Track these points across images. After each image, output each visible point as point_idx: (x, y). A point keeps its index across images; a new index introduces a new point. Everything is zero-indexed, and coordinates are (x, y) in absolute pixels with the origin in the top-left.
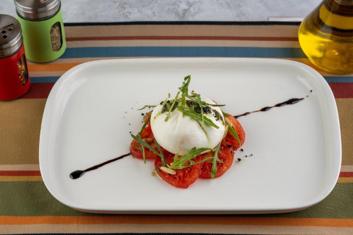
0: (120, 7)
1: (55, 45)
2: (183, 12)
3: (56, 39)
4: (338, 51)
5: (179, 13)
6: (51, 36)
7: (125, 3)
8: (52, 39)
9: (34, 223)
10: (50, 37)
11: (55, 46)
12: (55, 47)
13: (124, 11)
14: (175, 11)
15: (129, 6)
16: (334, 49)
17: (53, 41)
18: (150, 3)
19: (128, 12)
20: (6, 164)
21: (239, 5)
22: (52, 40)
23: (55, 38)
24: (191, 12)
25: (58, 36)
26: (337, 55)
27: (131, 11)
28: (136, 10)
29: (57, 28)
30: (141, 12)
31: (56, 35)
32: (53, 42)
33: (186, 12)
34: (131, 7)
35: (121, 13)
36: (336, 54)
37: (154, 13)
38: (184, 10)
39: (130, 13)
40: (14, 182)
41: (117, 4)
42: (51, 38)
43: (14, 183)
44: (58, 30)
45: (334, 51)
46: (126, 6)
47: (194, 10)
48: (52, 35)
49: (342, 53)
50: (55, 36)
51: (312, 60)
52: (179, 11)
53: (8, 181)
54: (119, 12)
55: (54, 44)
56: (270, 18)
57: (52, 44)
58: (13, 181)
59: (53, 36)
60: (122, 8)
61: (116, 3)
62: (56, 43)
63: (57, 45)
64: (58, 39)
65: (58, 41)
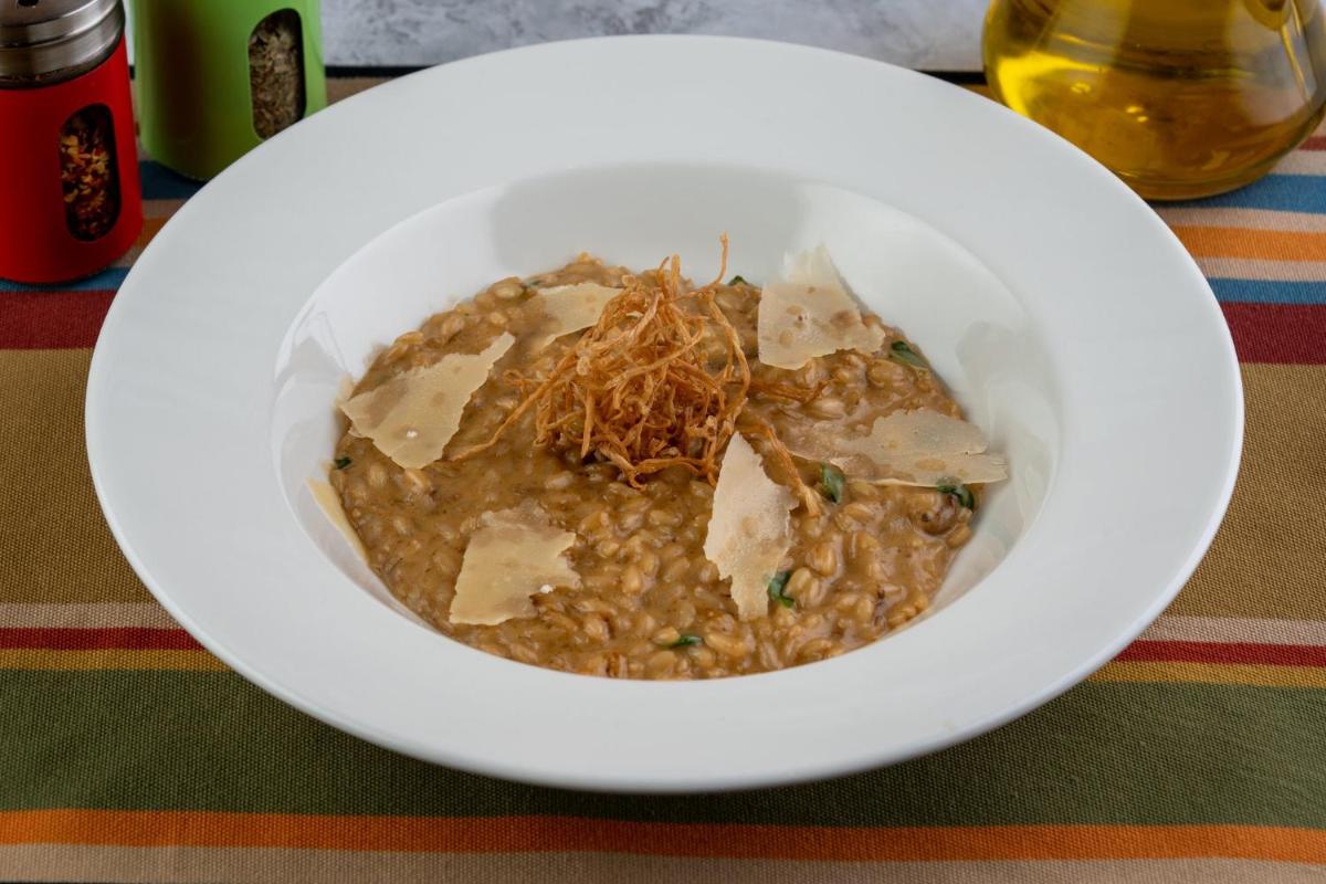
1: (271, 112)
2: (638, 19)
3: (276, 85)
5: (622, 22)
6: (253, 68)
8: (260, 81)
10: (248, 71)
11: (268, 116)
12: (268, 121)
13: (392, 19)
14: (605, 15)
17: (262, 90)
19: (406, 22)
22: (255, 87)
23: (271, 79)
24: (669, 18)
25: (285, 73)
27: (421, 17)
28: (440, 12)
29: (286, 38)
30: (463, 22)
31: (277, 69)
32: (261, 96)
33: (652, 19)
35: (380, 24)
37: (516, 24)
38: (640, 13)
39: (417, 25)
42: (254, 73)
44: (287, 47)
47: (684, 10)
48: (261, 62)
50: (272, 69)
52: (621, 14)
54: (371, 21)
55: (265, 104)
57: (255, 103)
59: (264, 67)
62: (274, 104)
63: (277, 113)
64: (287, 86)
65: (286, 95)
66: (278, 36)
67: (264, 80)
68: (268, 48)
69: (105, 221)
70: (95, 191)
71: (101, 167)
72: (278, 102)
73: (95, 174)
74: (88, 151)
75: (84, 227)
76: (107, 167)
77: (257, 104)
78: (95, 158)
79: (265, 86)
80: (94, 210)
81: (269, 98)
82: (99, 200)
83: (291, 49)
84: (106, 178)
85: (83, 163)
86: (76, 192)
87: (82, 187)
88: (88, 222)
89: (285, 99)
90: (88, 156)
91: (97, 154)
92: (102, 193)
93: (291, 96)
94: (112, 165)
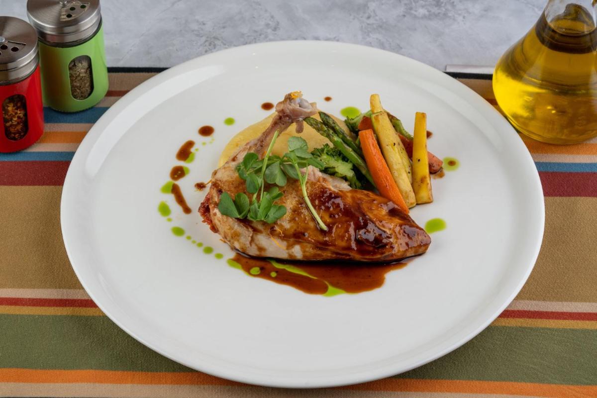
0: (207, 44)
1: (79, 89)
3: (81, 81)
6: (70, 74)
7: (216, 38)
8: (74, 79)
9: (63, 381)
12: (78, 93)
15: (222, 42)
16: (549, 104)
17: (75, 82)
18: (255, 39)
20: (22, 287)
21: (399, 45)
22: (72, 81)
25: (85, 77)
29: (85, 64)
31: (81, 75)
32: (75, 84)
34: (225, 44)
36: (554, 112)
40: (33, 316)
41: (204, 39)
42: (71, 76)
43: (32, 318)
44: (85, 67)
45: (549, 108)
46: (217, 42)
50: (79, 75)
51: (514, 121)
53: (24, 313)
55: (76, 87)
56: (448, 67)
58: (32, 314)
60: (210, 44)
61: (202, 37)
62: (80, 87)
63: (82, 90)
64: (86, 81)
65: (85, 84)
66: (82, 64)
67: (76, 78)
68: (77, 68)
69: (22, 134)
70: (18, 123)
71: (21, 115)
72: (82, 86)
73: (19, 117)
74: (17, 109)
75: (13, 135)
76: (24, 116)
77: (73, 86)
78: (19, 112)
79: (77, 80)
80: (18, 130)
81: (78, 85)
82: (19, 127)
83: (88, 69)
84: (23, 119)
85: (14, 114)
86: (10, 123)
87: (13, 121)
88: (15, 134)
89: (85, 85)
90: (16, 111)
91: (20, 111)
92: (21, 124)
93: (88, 84)
94: (25, 115)
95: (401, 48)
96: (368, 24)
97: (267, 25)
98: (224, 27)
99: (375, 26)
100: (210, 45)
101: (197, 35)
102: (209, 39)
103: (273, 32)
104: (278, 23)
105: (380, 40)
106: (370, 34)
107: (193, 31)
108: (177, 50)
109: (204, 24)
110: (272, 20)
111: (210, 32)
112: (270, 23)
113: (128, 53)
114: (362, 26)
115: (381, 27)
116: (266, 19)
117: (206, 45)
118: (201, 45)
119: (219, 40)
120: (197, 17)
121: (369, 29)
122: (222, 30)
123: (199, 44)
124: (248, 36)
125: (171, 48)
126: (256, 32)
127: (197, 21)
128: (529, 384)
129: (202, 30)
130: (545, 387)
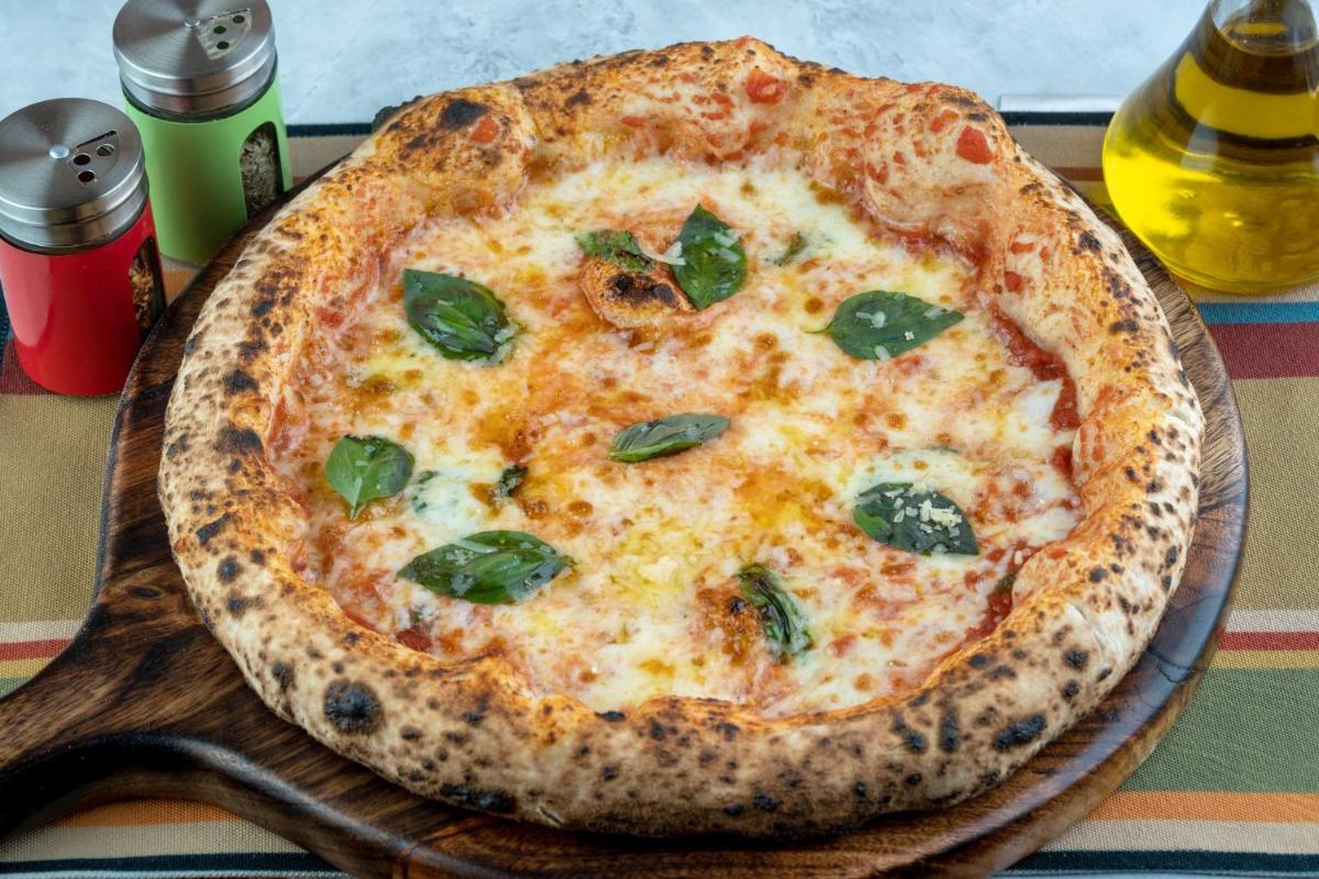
0: (480, 67)
3: (261, 183)
4: (1242, 212)
6: (243, 173)
7: (499, 55)
8: (249, 181)
10: (240, 177)
15: (512, 63)
18: (584, 53)
21: (896, 55)
22: (247, 188)
23: (257, 179)
25: (266, 171)
26: (1238, 228)
29: (265, 144)
31: (262, 170)
34: (518, 67)
41: (472, 57)
42: (245, 177)
44: (267, 151)
45: (1228, 215)
46: (501, 63)
48: (249, 168)
49: (1256, 222)
50: (257, 171)
55: (253, 199)
56: (1003, 101)
59: (251, 171)
60: (486, 68)
61: (468, 52)
67: (253, 181)
68: (253, 155)
77: (249, 201)
83: (271, 151)
95: (902, 61)
96: (828, 11)
97: (609, 22)
98: (515, 30)
99: (843, 15)
100: (486, 71)
101: (457, 49)
102: (483, 57)
103: (623, 36)
104: (632, 17)
105: (855, 46)
106: (834, 32)
107: (448, 40)
108: (415, 84)
109: (471, 24)
110: (619, 9)
111: (485, 41)
112: (615, 15)
113: (309, 93)
114: (815, 17)
115: (855, 15)
116: (605, 9)
117: (477, 72)
118: (467, 71)
119: (505, 58)
120: (456, 10)
121: (831, 22)
122: (512, 36)
123: (462, 69)
124: (569, 47)
125: (402, 80)
126: (584, 37)
127: (457, 18)
128: (1202, 794)
129: (468, 37)
130: (1238, 799)
